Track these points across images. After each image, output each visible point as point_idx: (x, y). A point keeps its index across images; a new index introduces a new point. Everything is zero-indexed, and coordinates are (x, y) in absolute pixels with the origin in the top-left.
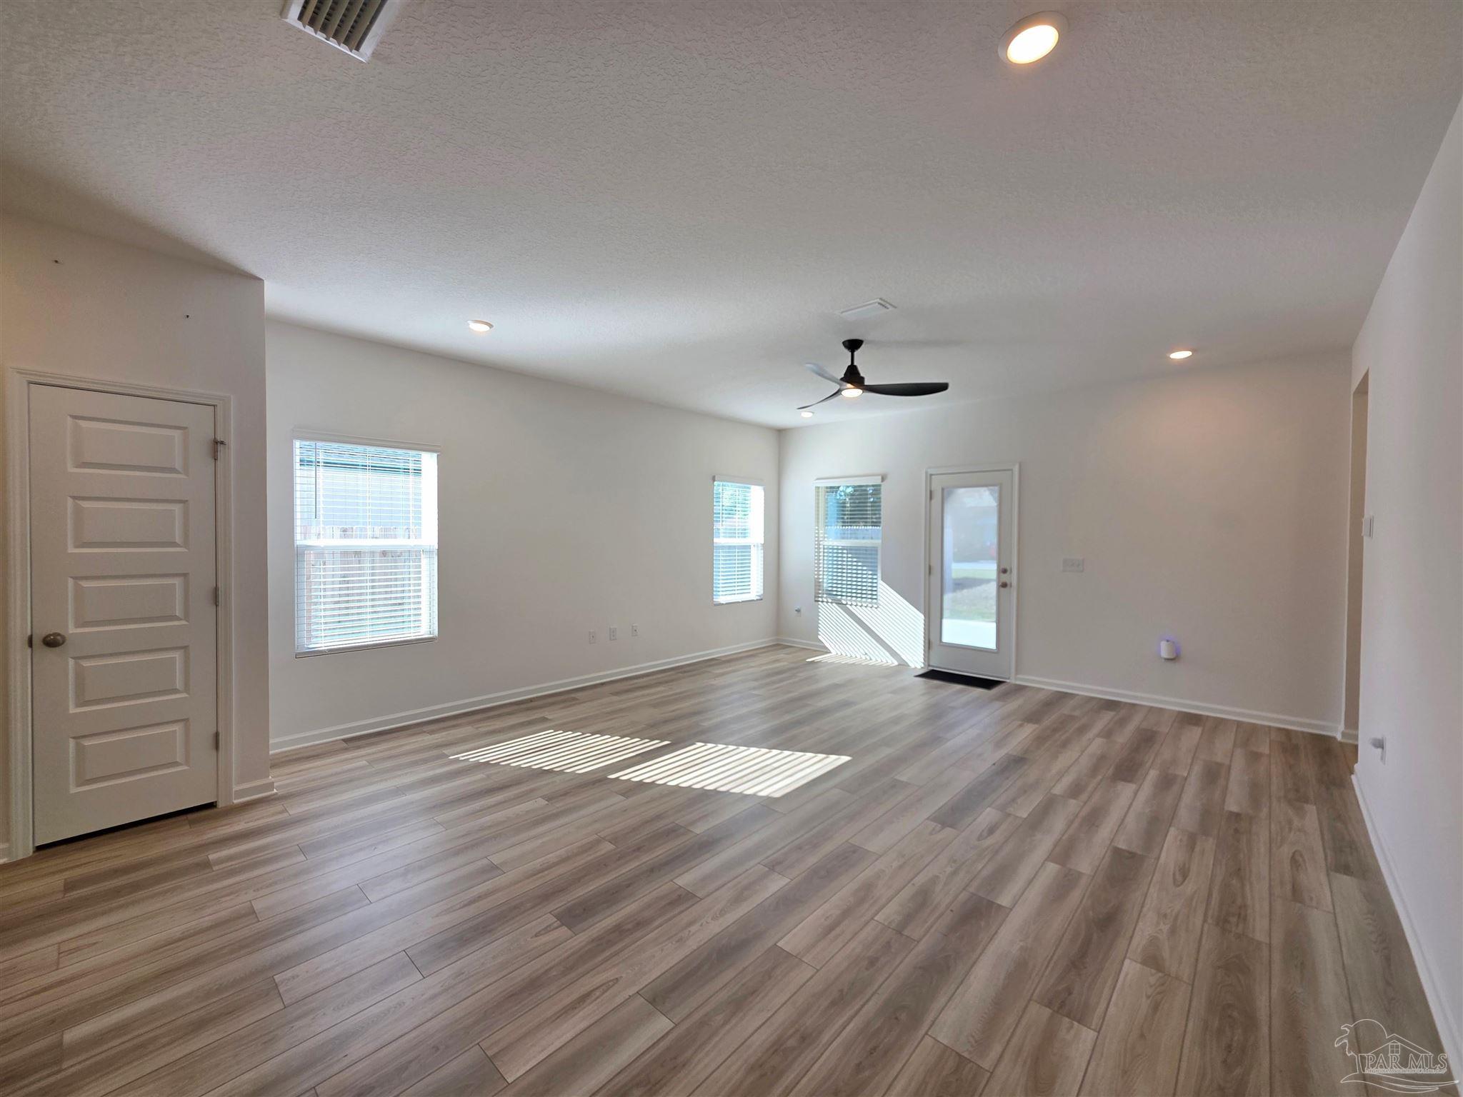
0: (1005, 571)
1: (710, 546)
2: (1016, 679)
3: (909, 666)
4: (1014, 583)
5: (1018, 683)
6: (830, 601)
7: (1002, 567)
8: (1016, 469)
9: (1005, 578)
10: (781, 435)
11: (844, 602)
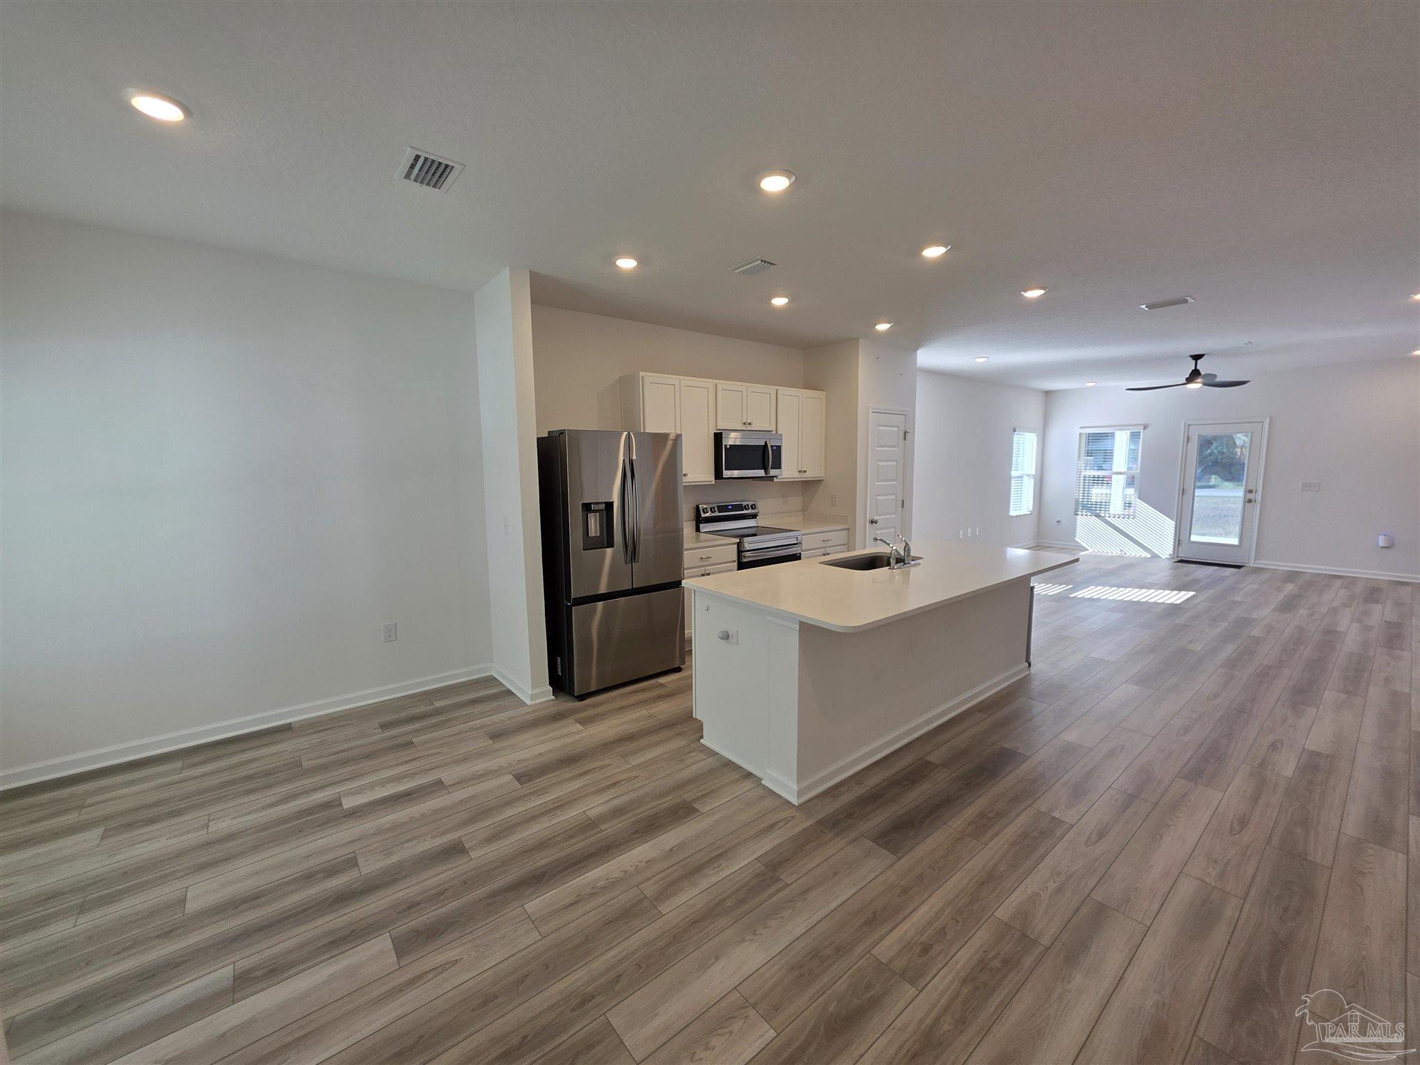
0: (1251, 491)
1: (1010, 478)
2: (1255, 564)
3: (1160, 557)
4: (1259, 499)
5: (1255, 566)
6: (1089, 514)
7: (1249, 488)
8: (1268, 420)
9: (1250, 496)
10: (1048, 393)
11: (1103, 515)
